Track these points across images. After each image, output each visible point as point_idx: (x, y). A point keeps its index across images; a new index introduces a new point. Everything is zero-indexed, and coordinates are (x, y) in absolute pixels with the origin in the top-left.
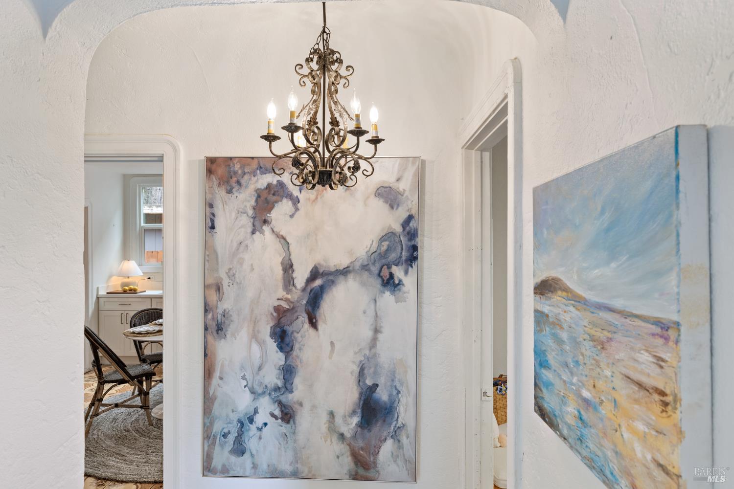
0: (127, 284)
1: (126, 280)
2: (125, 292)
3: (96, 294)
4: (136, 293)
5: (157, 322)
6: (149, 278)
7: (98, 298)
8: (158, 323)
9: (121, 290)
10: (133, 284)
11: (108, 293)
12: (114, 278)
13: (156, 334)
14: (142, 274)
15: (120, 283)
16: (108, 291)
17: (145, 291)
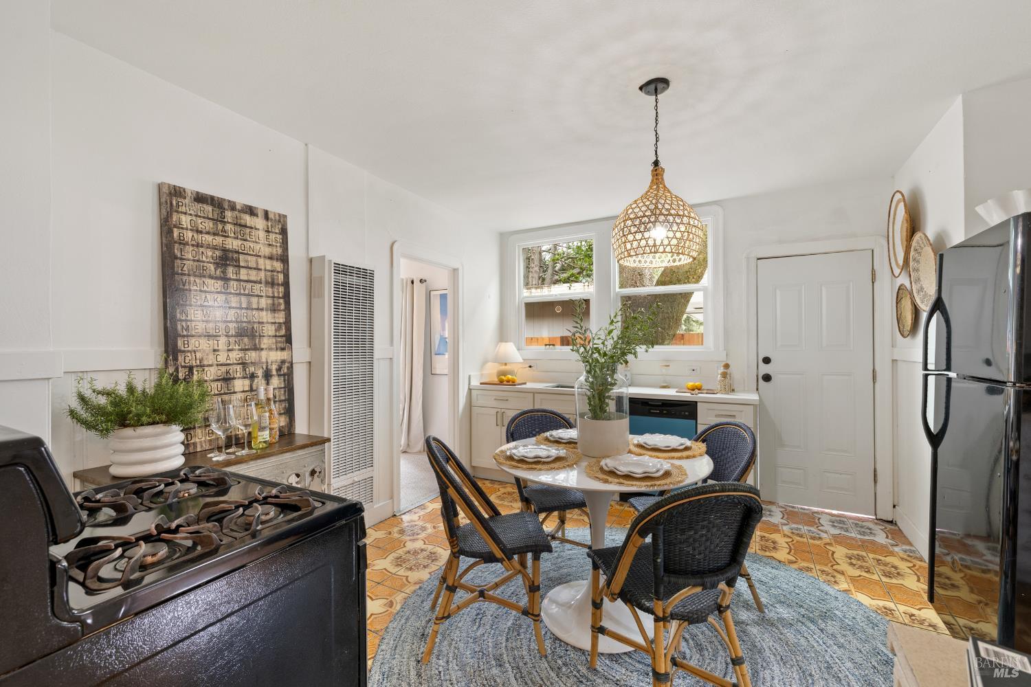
0: (504, 373)
1: (503, 368)
2: (501, 382)
3: (468, 383)
4: (515, 385)
5: (548, 434)
6: (530, 367)
7: (470, 390)
8: (551, 439)
9: (497, 380)
10: (511, 373)
11: (481, 384)
12: (490, 365)
13: (552, 465)
14: (522, 361)
15: (495, 371)
16: (482, 382)
17: (525, 383)
